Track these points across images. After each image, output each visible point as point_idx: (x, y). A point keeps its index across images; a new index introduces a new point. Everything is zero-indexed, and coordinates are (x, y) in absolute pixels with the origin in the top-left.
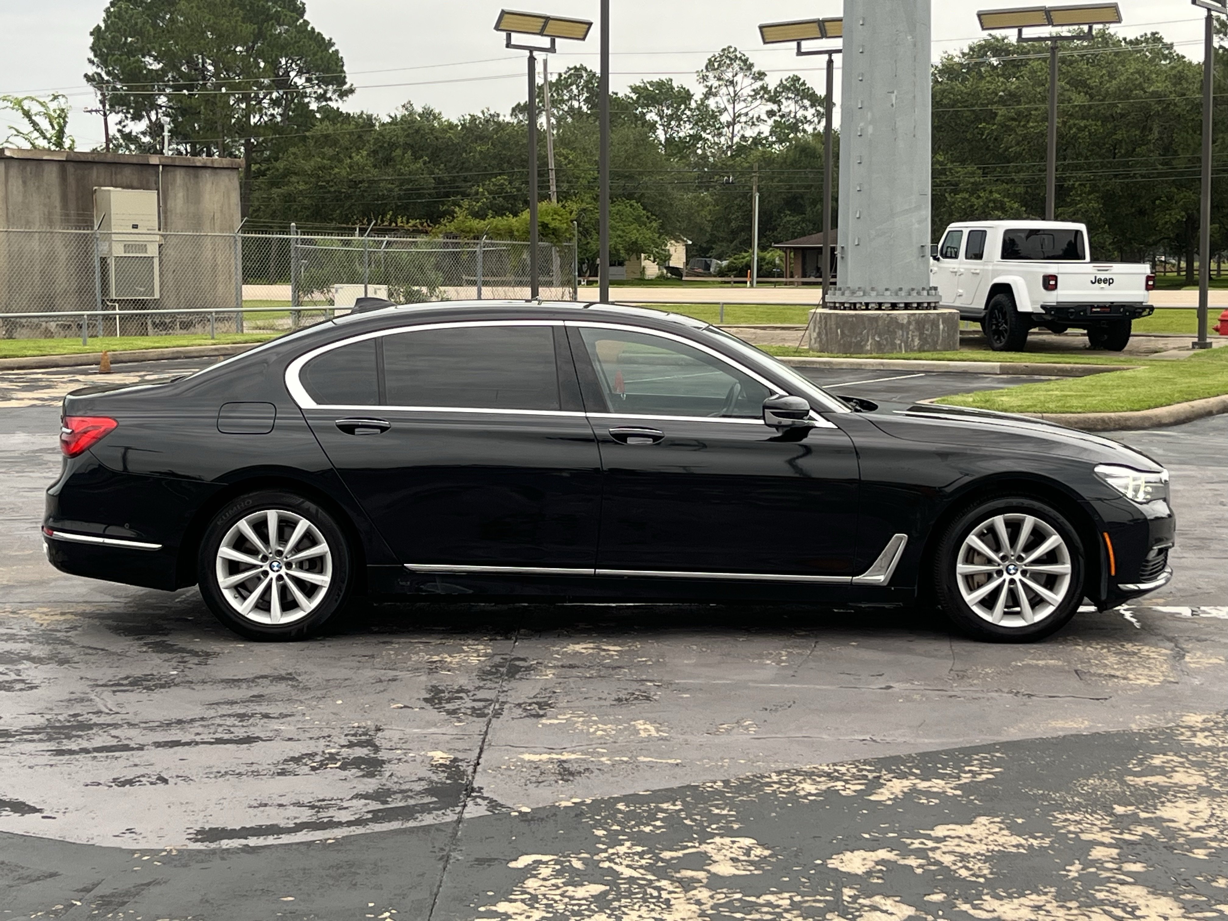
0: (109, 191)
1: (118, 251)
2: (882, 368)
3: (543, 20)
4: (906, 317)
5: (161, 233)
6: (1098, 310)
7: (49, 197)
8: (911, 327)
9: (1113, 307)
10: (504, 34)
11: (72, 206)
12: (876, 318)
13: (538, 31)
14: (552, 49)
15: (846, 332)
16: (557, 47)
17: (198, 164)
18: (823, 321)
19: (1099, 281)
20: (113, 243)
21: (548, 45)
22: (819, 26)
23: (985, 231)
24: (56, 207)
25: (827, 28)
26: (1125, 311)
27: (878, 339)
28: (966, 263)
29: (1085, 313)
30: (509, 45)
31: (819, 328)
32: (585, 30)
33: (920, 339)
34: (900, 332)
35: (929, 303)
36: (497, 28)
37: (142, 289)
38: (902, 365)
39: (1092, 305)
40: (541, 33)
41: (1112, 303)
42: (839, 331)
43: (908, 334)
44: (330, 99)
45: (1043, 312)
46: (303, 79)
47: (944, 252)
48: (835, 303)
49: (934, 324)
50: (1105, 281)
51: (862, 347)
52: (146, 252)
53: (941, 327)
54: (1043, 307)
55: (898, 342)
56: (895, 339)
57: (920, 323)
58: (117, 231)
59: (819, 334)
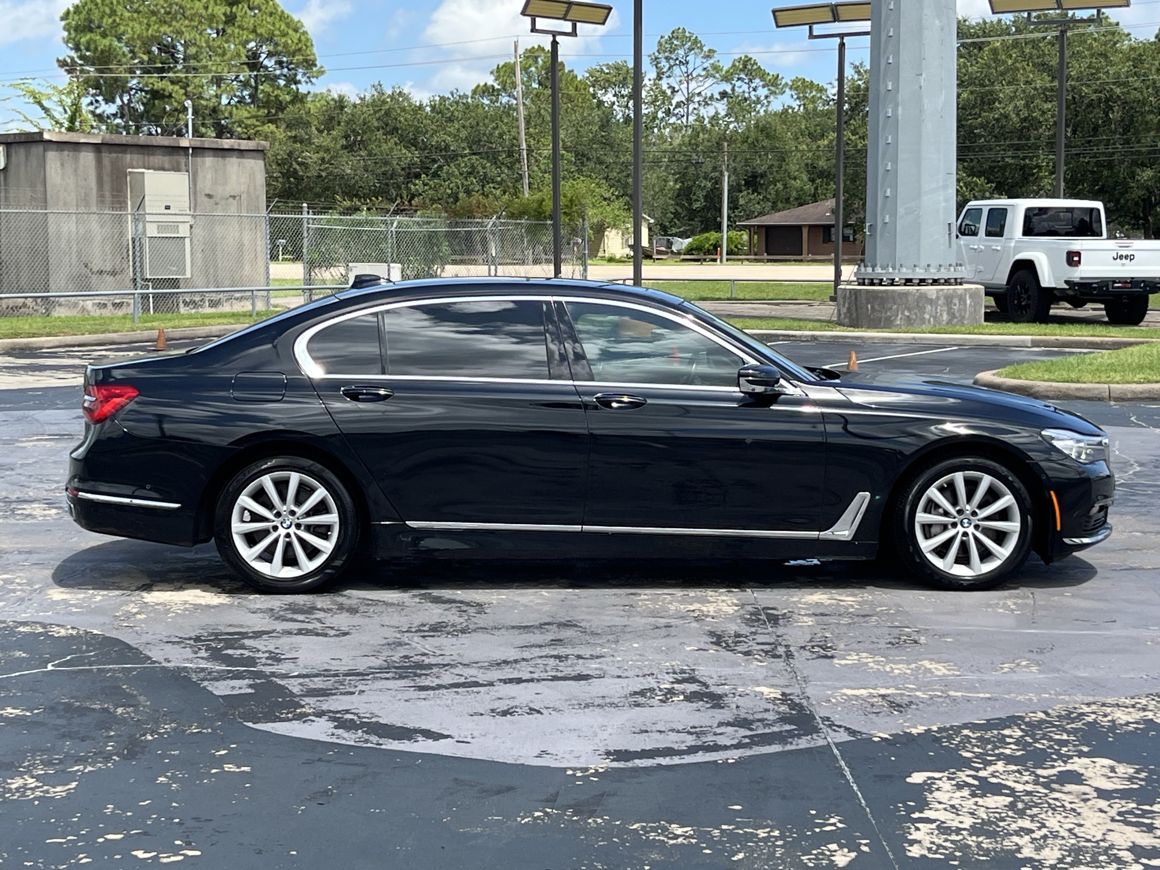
0: (143, 173)
1: (152, 231)
2: (914, 342)
3: (566, 5)
4: (935, 292)
5: (192, 213)
6: (1120, 285)
7: (85, 180)
8: (940, 302)
9: (1134, 282)
10: (529, 19)
11: (107, 187)
12: (906, 294)
13: (562, 16)
14: (574, 33)
15: (877, 307)
16: (578, 32)
17: (226, 147)
18: (853, 297)
19: (1121, 257)
20: (147, 224)
21: (569, 30)
22: (832, 11)
23: (1006, 209)
24: (92, 189)
25: (839, 12)
26: (1145, 286)
27: (907, 313)
28: (986, 241)
29: (1108, 288)
30: (533, 30)
31: (849, 304)
32: (605, 15)
33: (948, 314)
34: (929, 307)
35: (956, 279)
36: (524, 13)
37: (174, 269)
38: (934, 339)
39: (1114, 281)
40: (564, 18)
41: (1132, 278)
42: (869, 306)
43: (936, 309)
44: (299, 82)
45: (1067, 287)
46: (273, 62)
47: (963, 230)
48: (864, 279)
49: (962, 299)
50: (1126, 257)
51: (892, 322)
52: (178, 233)
53: (968, 302)
54: (1066, 282)
55: (927, 316)
56: (924, 313)
57: (949, 299)
58: (151, 212)
59: (849, 309)
